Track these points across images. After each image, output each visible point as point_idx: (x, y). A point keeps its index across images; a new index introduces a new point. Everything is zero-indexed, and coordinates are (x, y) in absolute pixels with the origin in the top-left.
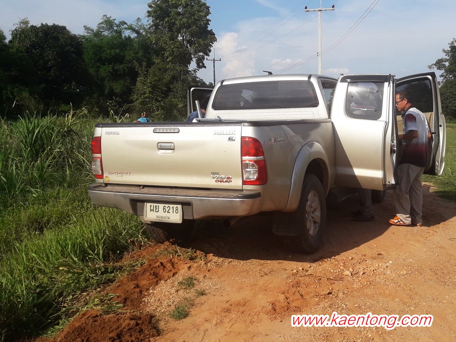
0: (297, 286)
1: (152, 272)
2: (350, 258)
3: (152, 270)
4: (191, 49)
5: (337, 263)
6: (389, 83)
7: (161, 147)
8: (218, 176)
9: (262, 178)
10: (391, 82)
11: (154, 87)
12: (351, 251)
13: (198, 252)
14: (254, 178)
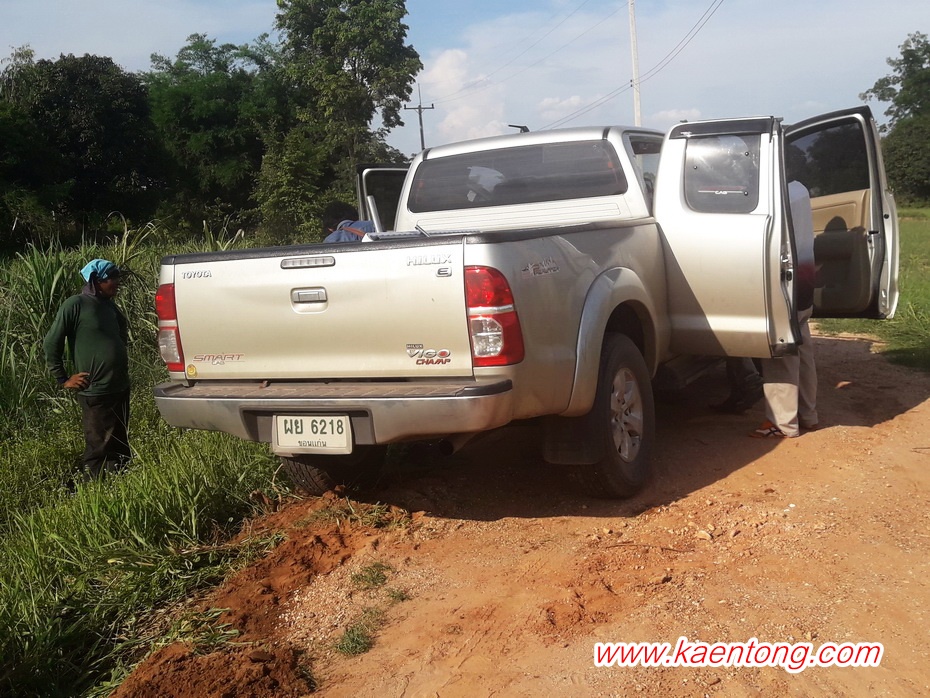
0: (599, 568)
1: (299, 557)
2: (709, 503)
3: (298, 552)
4: (371, 89)
5: (681, 514)
6: (771, 135)
7: (299, 297)
8: (421, 351)
9: (513, 350)
10: (775, 132)
11: (297, 172)
12: (711, 486)
13: (394, 509)
14: (496, 351)
